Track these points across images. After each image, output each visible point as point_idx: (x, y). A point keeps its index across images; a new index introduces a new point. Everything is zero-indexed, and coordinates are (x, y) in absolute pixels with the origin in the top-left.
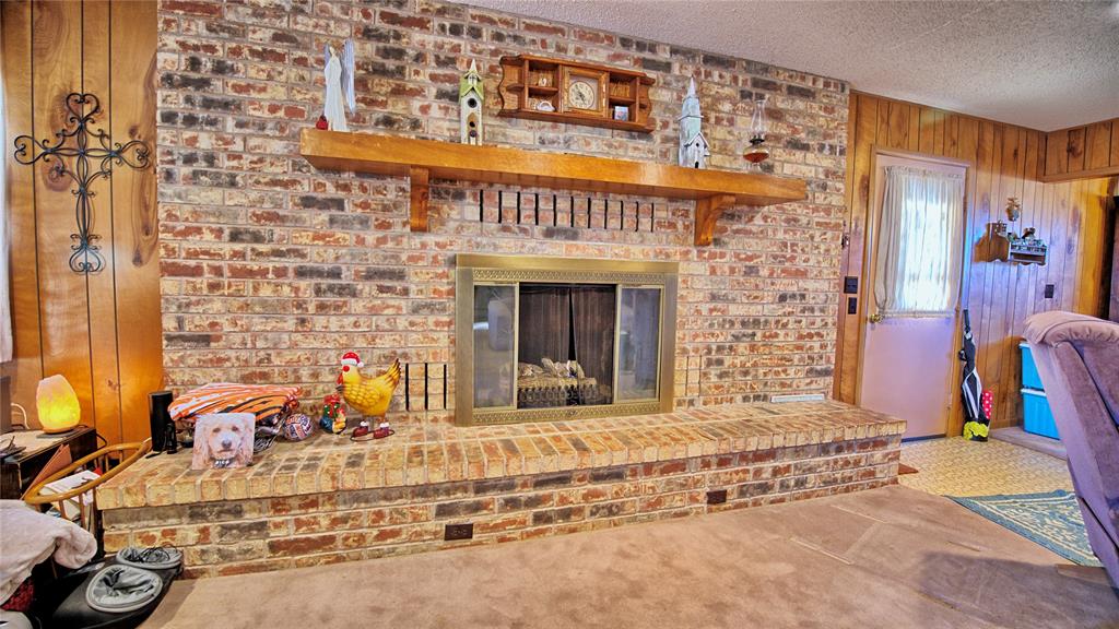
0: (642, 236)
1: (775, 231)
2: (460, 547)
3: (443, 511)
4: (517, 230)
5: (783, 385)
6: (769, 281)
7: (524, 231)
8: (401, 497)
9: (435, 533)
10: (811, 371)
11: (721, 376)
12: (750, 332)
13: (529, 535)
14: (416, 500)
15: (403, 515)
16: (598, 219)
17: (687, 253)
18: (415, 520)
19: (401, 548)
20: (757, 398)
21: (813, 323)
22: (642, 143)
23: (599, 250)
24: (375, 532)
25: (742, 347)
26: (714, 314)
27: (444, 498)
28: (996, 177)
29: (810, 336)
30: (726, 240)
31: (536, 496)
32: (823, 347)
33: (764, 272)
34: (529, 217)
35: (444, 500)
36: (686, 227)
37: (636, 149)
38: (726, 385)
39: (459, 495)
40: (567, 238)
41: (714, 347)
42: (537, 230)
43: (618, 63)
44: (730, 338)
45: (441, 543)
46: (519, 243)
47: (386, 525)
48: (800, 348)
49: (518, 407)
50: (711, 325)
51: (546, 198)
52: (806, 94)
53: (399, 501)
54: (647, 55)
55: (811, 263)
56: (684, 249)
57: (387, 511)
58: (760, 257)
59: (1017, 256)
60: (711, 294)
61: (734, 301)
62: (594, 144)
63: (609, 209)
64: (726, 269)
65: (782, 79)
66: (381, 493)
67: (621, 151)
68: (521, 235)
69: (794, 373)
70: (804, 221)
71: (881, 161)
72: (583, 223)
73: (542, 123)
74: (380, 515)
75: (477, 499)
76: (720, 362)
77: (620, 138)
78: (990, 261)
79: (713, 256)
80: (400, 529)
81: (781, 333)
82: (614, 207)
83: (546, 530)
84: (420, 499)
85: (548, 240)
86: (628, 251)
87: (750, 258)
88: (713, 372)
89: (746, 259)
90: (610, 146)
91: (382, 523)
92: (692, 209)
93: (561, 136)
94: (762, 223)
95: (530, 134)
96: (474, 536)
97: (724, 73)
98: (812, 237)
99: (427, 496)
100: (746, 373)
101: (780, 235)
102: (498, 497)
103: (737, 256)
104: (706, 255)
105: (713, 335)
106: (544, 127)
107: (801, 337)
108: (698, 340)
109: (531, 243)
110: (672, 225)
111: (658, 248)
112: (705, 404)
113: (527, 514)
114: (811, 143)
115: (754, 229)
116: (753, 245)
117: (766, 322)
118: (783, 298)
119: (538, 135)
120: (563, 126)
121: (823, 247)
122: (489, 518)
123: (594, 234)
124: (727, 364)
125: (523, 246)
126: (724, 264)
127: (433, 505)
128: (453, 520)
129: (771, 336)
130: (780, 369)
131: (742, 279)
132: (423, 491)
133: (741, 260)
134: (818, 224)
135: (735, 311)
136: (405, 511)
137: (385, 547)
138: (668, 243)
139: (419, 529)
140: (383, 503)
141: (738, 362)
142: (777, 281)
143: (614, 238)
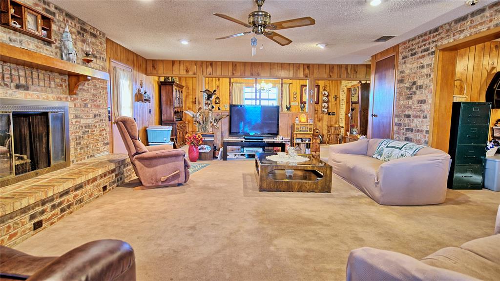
0: (52, 90)
1: (91, 89)
2: (39, 231)
3: (32, 217)
4: (3, 84)
5: (97, 150)
6: (91, 109)
7: (6, 85)
8: (17, 216)
9: (30, 228)
10: (104, 143)
11: (81, 149)
12: (87, 130)
13: (60, 218)
14: (22, 216)
15: (18, 224)
16: (36, 80)
17: (67, 98)
18: (23, 225)
19: (18, 240)
20: (91, 156)
21: (103, 125)
22: (48, 47)
23: (38, 96)
24: (8, 237)
25: (86, 136)
26: (77, 123)
27: (32, 211)
28: (137, 72)
29: (103, 130)
30: (78, 92)
31: (61, 201)
32: (106, 134)
33: (89, 106)
34: (8, 78)
35: (32, 212)
36: (66, 87)
37: (47, 50)
38: (82, 152)
39: (37, 208)
40: (25, 90)
41: (78, 137)
42: (13, 85)
43: (37, 8)
44: (82, 133)
45: (32, 232)
46: (5, 92)
47: (12, 231)
48: (100, 135)
49: (16, 175)
50: (76, 128)
51: (14, 69)
52: (94, 36)
53: (16, 218)
54: (47, 7)
55: (101, 102)
56: (66, 96)
57: (11, 224)
58: (87, 100)
59: (145, 100)
60: (76, 115)
61: (82, 118)
62: (31, 45)
63: (40, 77)
64: (79, 105)
65: (88, 28)
66: (9, 216)
67: (41, 50)
68: (5, 87)
69: (100, 145)
70: (98, 86)
71: (113, 65)
72: (30, 83)
73: (10, 30)
74: (9, 227)
75: (42, 208)
76: (80, 143)
77: (41, 44)
78: (138, 101)
79: (75, 99)
80: (18, 231)
81: (95, 129)
82: (41, 76)
83: (64, 214)
84: (24, 215)
85: (17, 90)
86: (47, 96)
87: (85, 100)
88: (78, 148)
89: (84, 101)
90: (37, 47)
91: (10, 231)
92: (67, 79)
93: (18, 39)
94: (87, 86)
95: (5, 35)
96: (43, 225)
97: (72, 22)
98: (100, 92)
99: (26, 213)
100: (87, 147)
101: (92, 92)
102: (48, 206)
103: (81, 99)
104: (72, 99)
105: (77, 132)
106: (10, 32)
107: (101, 131)
108: (73, 135)
109: (10, 92)
110: (61, 86)
111: (58, 95)
112: (77, 161)
113: (58, 210)
114: (98, 56)
115: (85, 89)
116: (86, 95)
117: (91, 125)
118: (95, 116)
119: (8, 36)
120: (18, 33)
121: (103, 96)
122: (47, 216)
123: (35, 88)
124: (82, 143)
125: (6, 93)
126: (78, 102)
127: (28, 216)
128: (36, 220)
129: (93, 131)
130: (96, 144)
131: (83, 109)
132: (24, 211)
133: (83, 101)
134: (102, 87)
135: (83, 122)
136: (19, 222)
137: (12, 243)
138: (61, 93)
139: (24, 229)
140: (10, 221)
141: (85, 142)
142: (93, 110)
143: (42, 91)
